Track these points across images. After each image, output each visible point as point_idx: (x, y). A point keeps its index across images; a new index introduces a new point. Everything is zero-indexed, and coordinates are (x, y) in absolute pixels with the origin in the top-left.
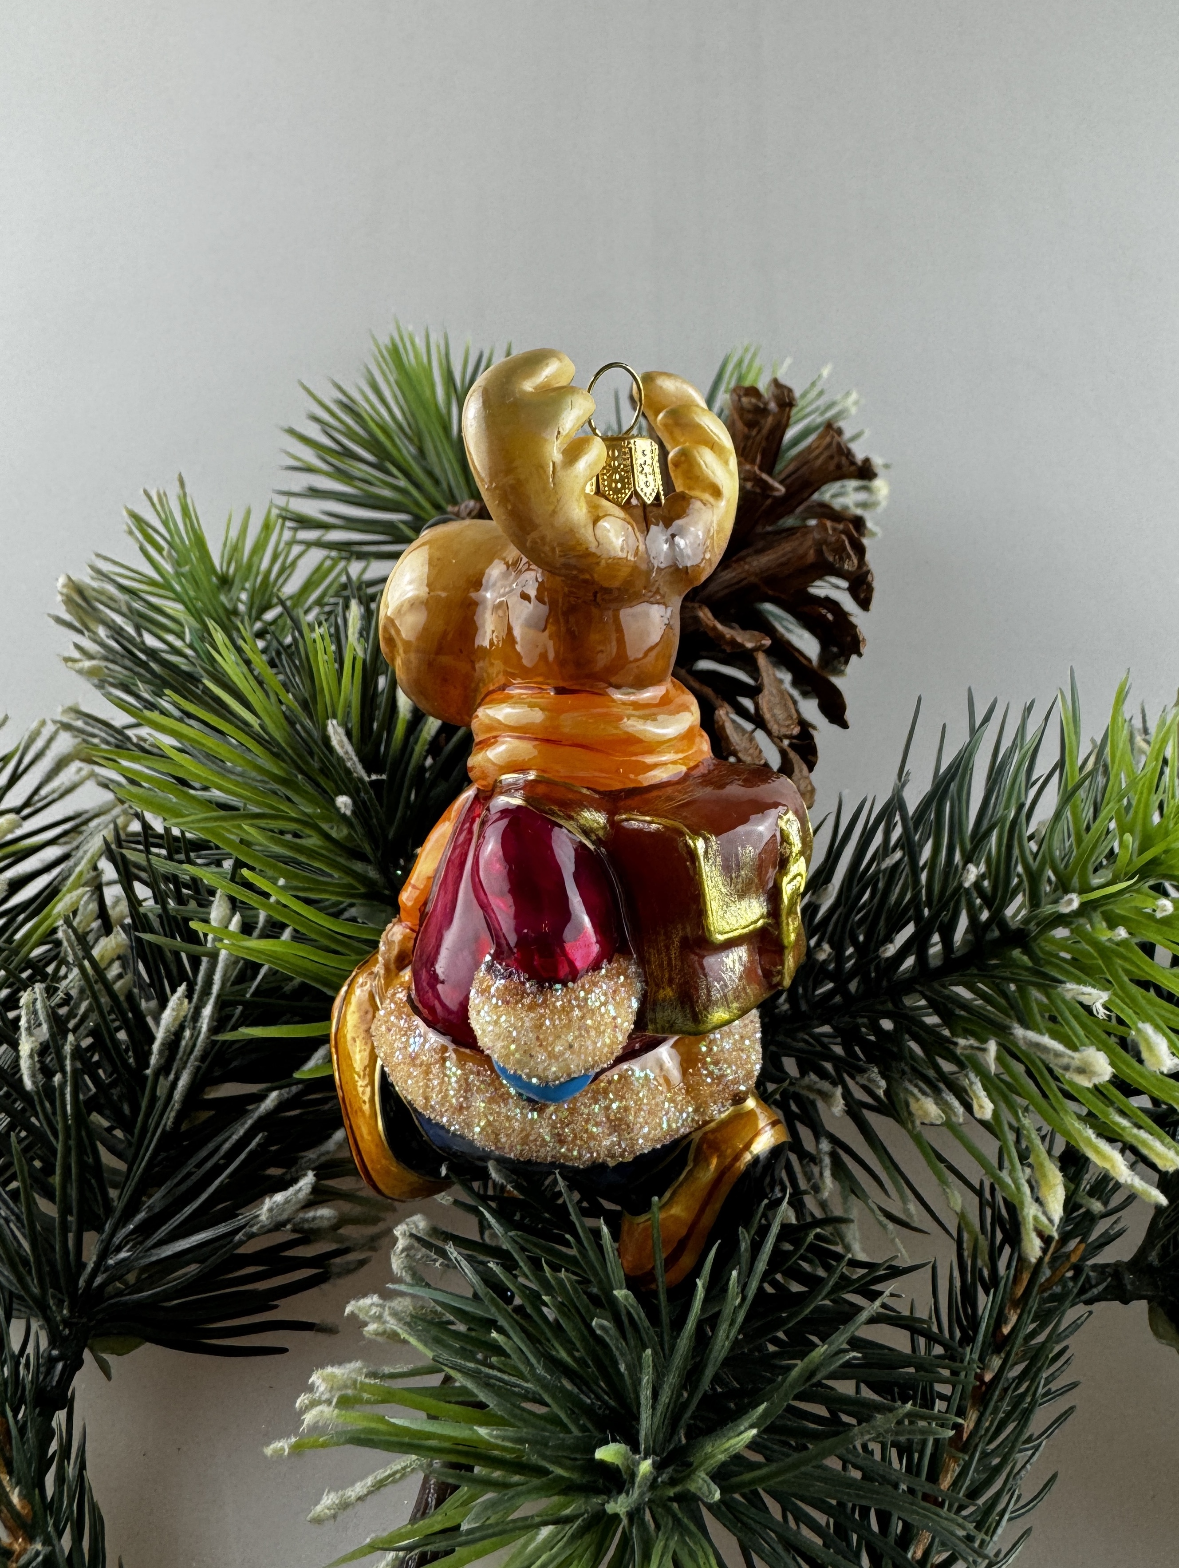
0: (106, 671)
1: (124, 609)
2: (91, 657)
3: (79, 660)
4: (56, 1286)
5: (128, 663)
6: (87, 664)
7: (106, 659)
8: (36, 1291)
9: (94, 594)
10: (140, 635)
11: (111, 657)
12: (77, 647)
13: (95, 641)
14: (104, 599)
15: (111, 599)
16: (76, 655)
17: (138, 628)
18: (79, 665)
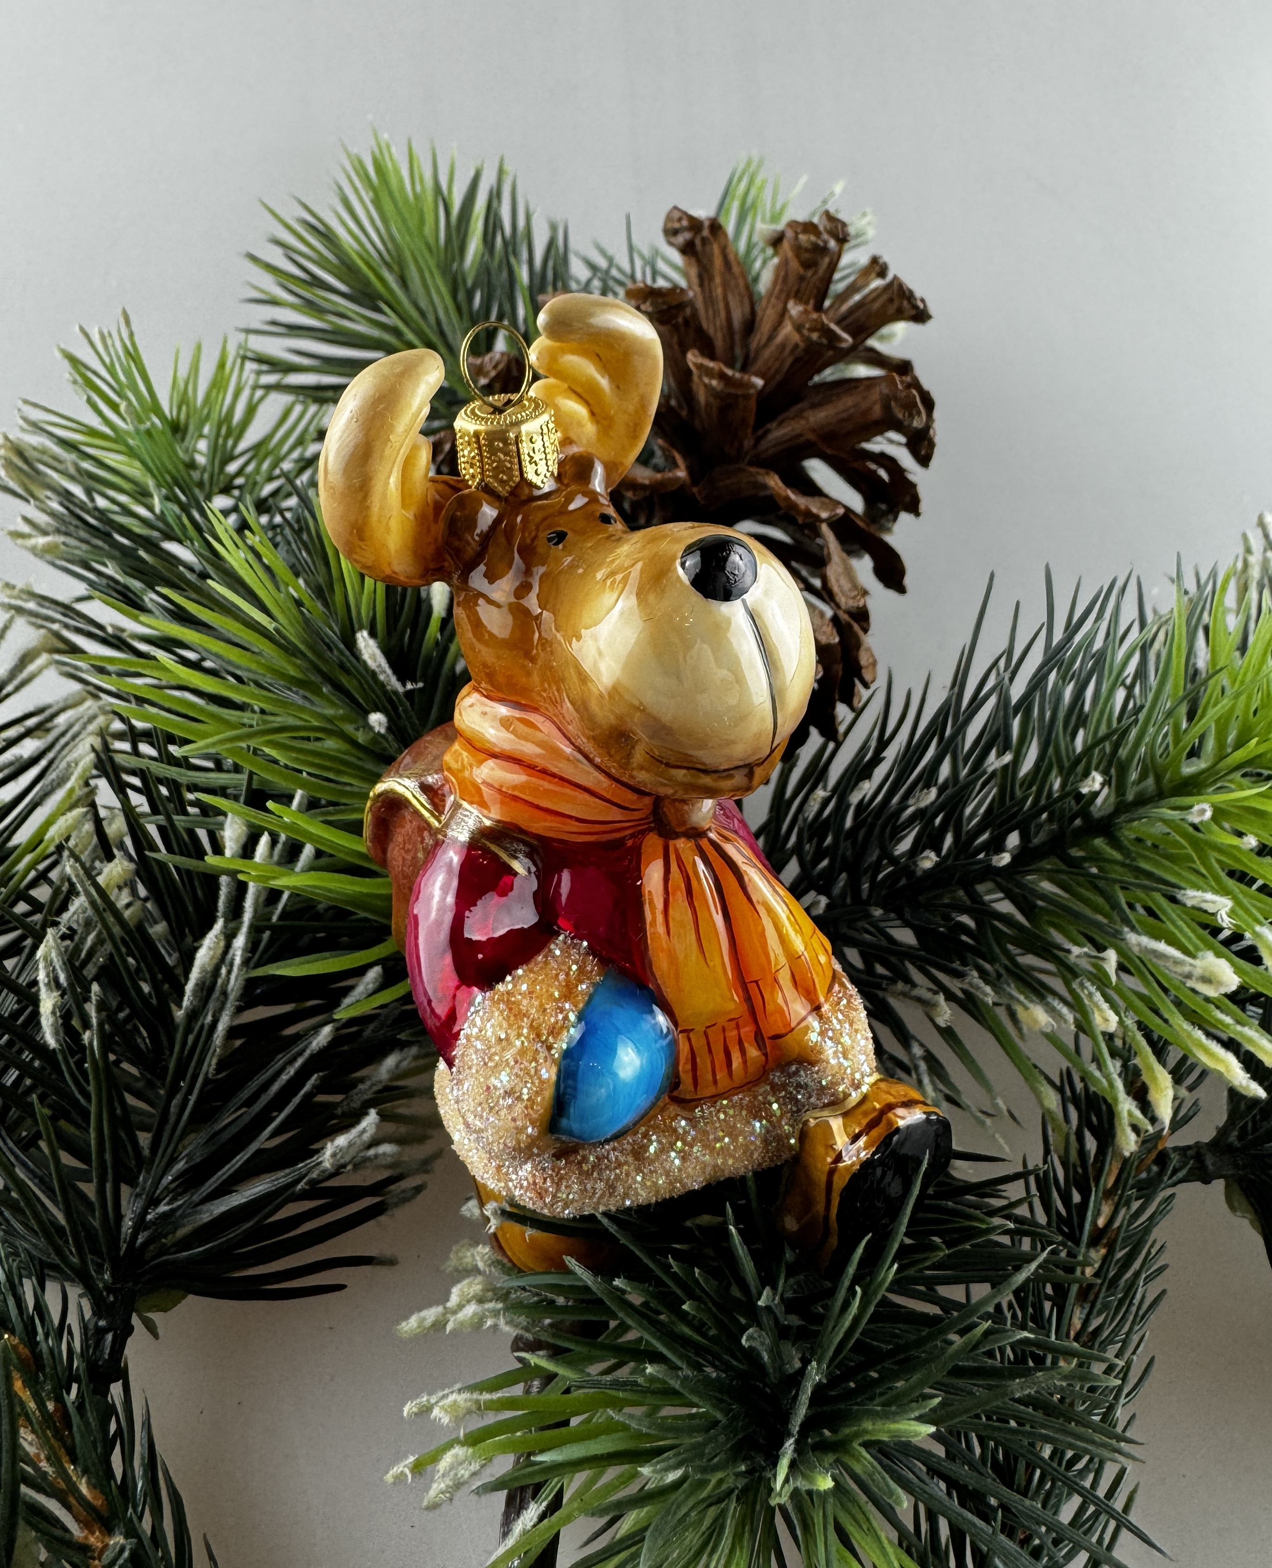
0: (62, 547)
1: (72, 470)
2: (45, 533)
3: (29, 536)
4: (98, 1253)
5: (83, 534)
6: (41, 541)
7: (58, 531)
8: (75, 1260)
9: (36, 454)
10: (92, 500)
11: (63, 529)
12: (26, 520)
13: (43, 511)
14: (45, 458)
15: (55, 458)
16: (26, 529)
17: (89, 492)
18: (32, 541)
